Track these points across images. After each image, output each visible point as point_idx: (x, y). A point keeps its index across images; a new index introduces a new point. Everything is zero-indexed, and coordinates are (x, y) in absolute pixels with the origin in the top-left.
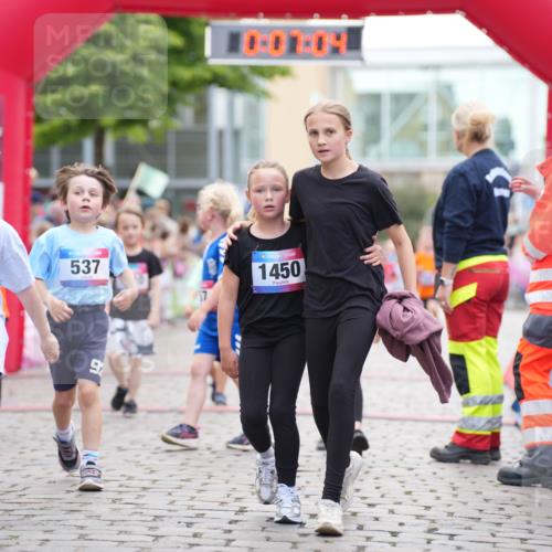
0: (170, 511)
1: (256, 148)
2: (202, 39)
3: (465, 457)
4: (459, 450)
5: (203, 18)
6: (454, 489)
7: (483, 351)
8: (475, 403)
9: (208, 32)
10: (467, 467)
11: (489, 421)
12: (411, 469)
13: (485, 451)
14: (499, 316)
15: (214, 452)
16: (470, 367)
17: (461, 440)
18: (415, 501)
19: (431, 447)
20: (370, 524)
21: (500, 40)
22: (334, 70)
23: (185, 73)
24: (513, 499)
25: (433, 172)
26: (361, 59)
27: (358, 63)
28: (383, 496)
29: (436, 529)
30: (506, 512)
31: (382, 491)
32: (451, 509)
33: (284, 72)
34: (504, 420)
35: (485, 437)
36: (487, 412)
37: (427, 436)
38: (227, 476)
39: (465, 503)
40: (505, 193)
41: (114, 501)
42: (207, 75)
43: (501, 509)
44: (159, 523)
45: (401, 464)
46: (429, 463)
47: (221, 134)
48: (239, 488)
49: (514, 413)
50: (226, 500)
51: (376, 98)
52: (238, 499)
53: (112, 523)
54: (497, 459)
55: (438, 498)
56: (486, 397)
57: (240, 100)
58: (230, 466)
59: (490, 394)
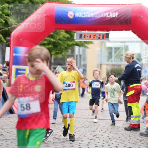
0: (66, 140)
1: (85, 59)
2: (74, 35)
3: (132, 129)
4: (131, 128)
5: (74, 31)
6: (130, 137)
7: (136, 105)
8: (134, 117)
9: (75, 34)
10: (133, 132)
11: (137, 121)
12: (120, 132)
13: (137, 128)
14: (140, 98)
15: (76, 127)
16: (133, 109)
17: (131, 126)
18: (121, 139)
19: (124, 127)
20: (111, 145)
21: (139, 36)
22: (102, 42)
23: (70, 43)
24: (143, 140)
25: (123, 65)
26: (109, 40)
27: (108, 41)
28: (114, 138)
29: (126, 146)
30: (142, 142)
31: (114, 137)
32: (129, 142)
33: (91, 43)
34: (141, 121)
35: (137, 125)
36: (137, 119)
37: (123, 124)
38: (79, 133)
39: (132, 140)
40: (140, 70)
41: (54, 138)
42: (75, 43)
43: (141, 142)
44: (64, 143)
45: (118, 131)
46: (124, 131)
47: (77, 56)
48: (82, 135)
49: (143, 120)
50: (79, 138)
51: (111, 48)
52: (81, 138)
53: (54, 143)
54: (139, 130)
55: (126, 139)
56: (137, 116)
57: (81, 48)
58: (79, 130)
59: (138, 115)
